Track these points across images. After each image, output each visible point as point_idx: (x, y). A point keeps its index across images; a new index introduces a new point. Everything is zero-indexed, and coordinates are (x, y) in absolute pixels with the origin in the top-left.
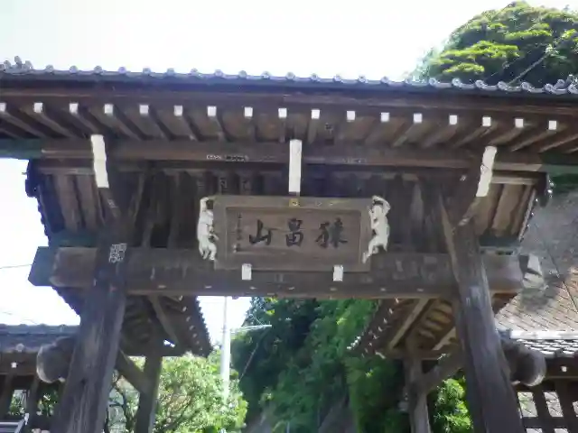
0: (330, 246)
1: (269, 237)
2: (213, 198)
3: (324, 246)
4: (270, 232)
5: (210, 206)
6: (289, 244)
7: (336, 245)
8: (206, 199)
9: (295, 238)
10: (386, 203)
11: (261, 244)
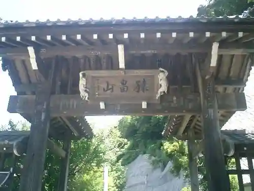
0: (141, 92)
1: (112, 88)
2: (85, 72)
3: (138, 92)
4: (112, 87)
5: (84, 75)
6: (121, 91)
7: (143, 91)
8: (82, 72)
9: (124, 89)
10: (166, 71)
11: (109, 91)
